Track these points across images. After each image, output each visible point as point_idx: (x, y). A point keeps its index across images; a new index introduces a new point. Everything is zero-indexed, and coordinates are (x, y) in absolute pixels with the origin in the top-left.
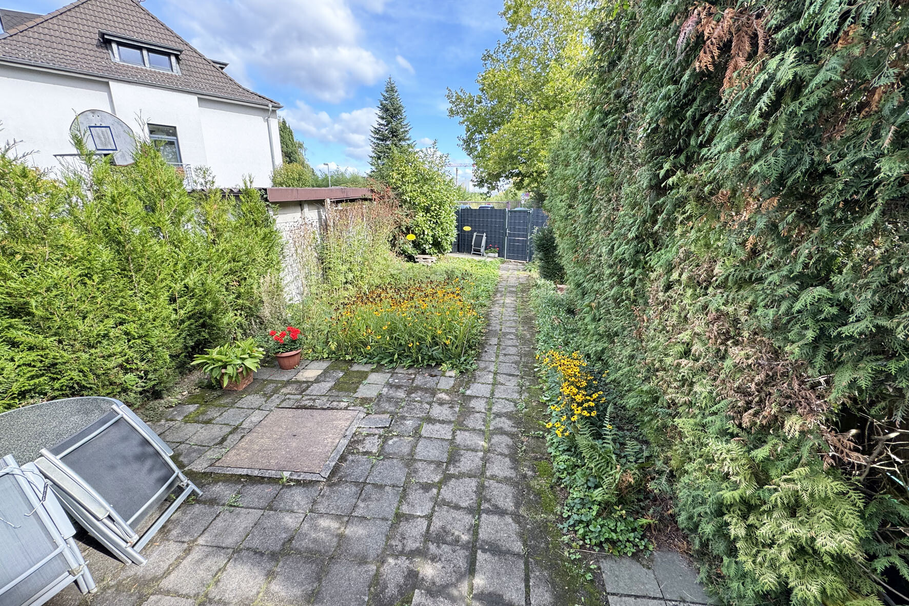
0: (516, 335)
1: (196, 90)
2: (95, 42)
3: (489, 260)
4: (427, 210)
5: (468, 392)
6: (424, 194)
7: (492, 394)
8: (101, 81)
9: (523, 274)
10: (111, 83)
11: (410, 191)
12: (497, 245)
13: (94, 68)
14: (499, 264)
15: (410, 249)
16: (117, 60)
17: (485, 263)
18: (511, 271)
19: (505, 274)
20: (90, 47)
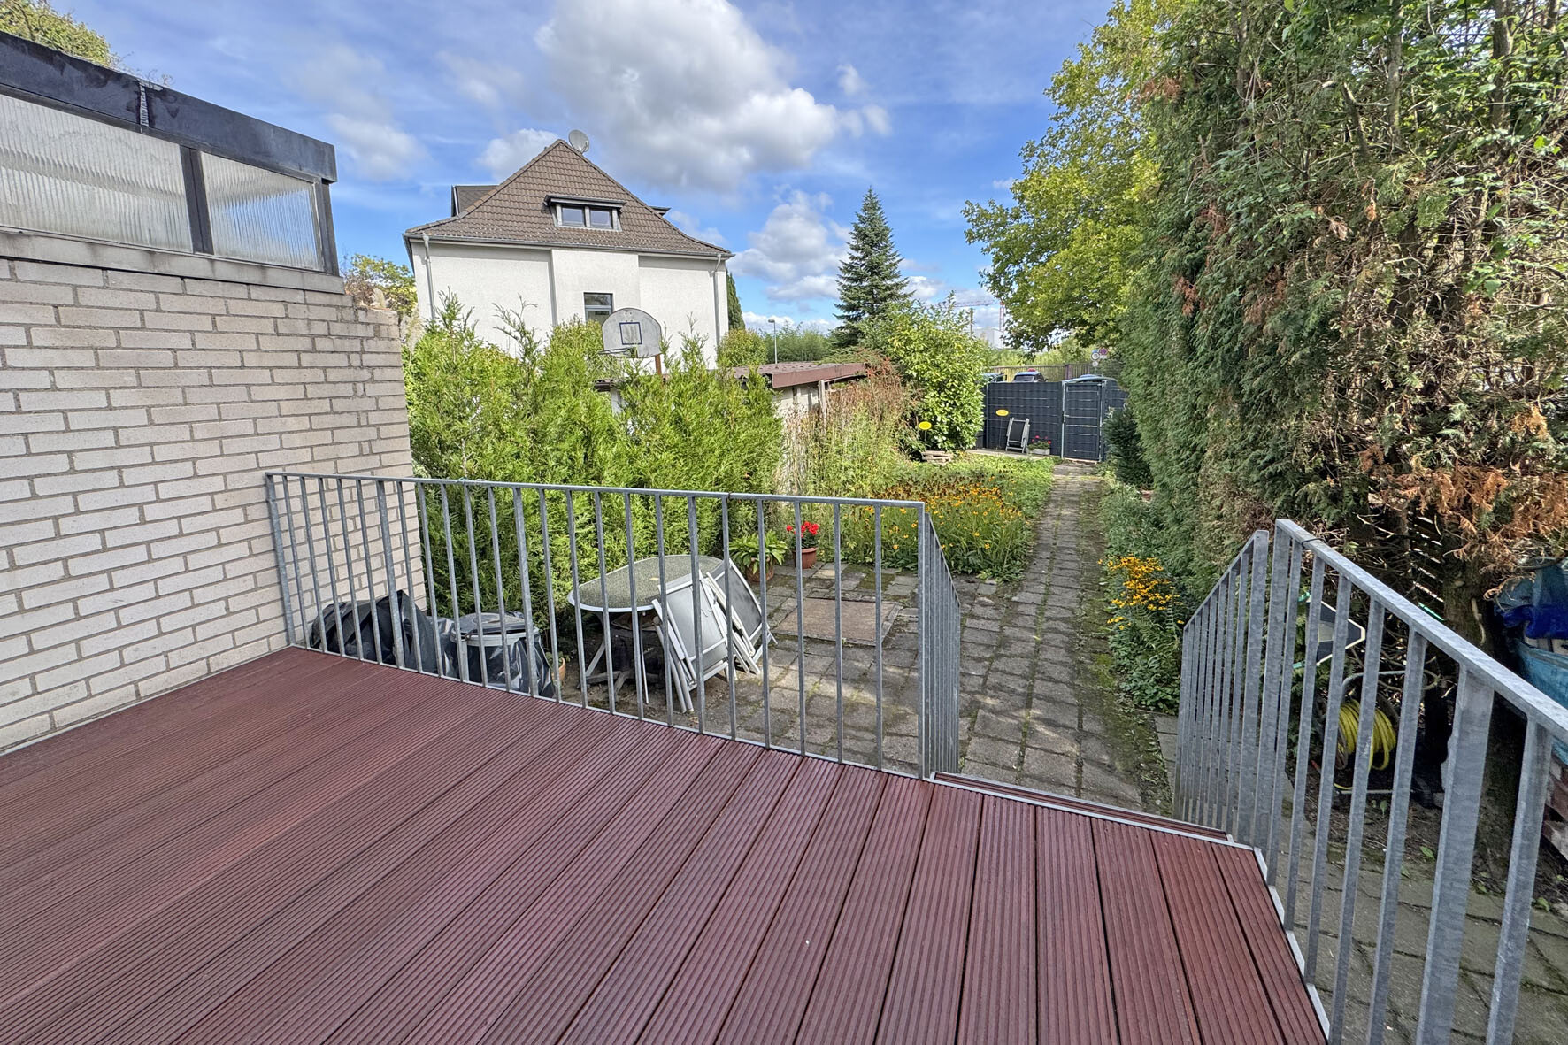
0: (1078, 551)
1: (637, 248)
2: (540, 207)
3: (1035, 458)
4: (940, 387)
5: (1015, 599)
6: (937, 366)
7: (1045, 601)
8: (542, 251)
9: (1090, 479)
10: (554, 251)
11: (917, 363)
12: (1046, 437)
13: (536, 236)
14: (1052, 465)
15: (914, 442)
16: (560, 223)
17: (1029, 463)
18: (1071, 475)
19: (1062, 479)
20: (536, 213)
